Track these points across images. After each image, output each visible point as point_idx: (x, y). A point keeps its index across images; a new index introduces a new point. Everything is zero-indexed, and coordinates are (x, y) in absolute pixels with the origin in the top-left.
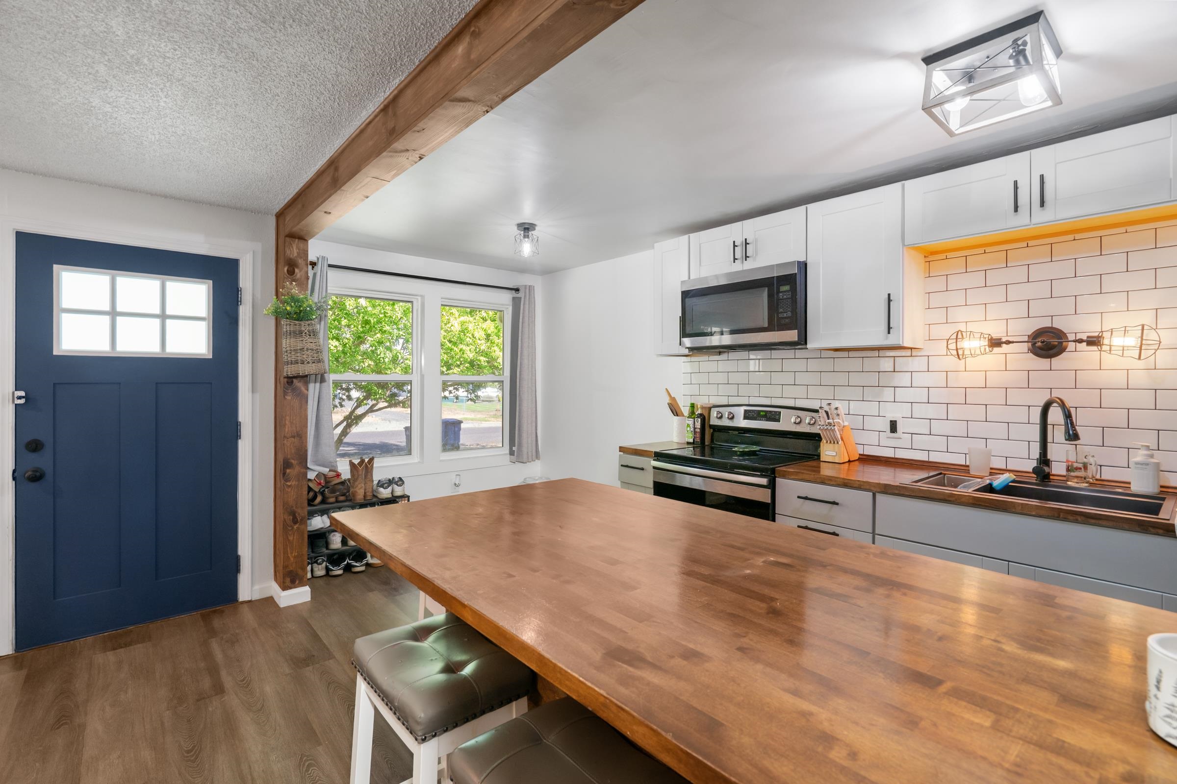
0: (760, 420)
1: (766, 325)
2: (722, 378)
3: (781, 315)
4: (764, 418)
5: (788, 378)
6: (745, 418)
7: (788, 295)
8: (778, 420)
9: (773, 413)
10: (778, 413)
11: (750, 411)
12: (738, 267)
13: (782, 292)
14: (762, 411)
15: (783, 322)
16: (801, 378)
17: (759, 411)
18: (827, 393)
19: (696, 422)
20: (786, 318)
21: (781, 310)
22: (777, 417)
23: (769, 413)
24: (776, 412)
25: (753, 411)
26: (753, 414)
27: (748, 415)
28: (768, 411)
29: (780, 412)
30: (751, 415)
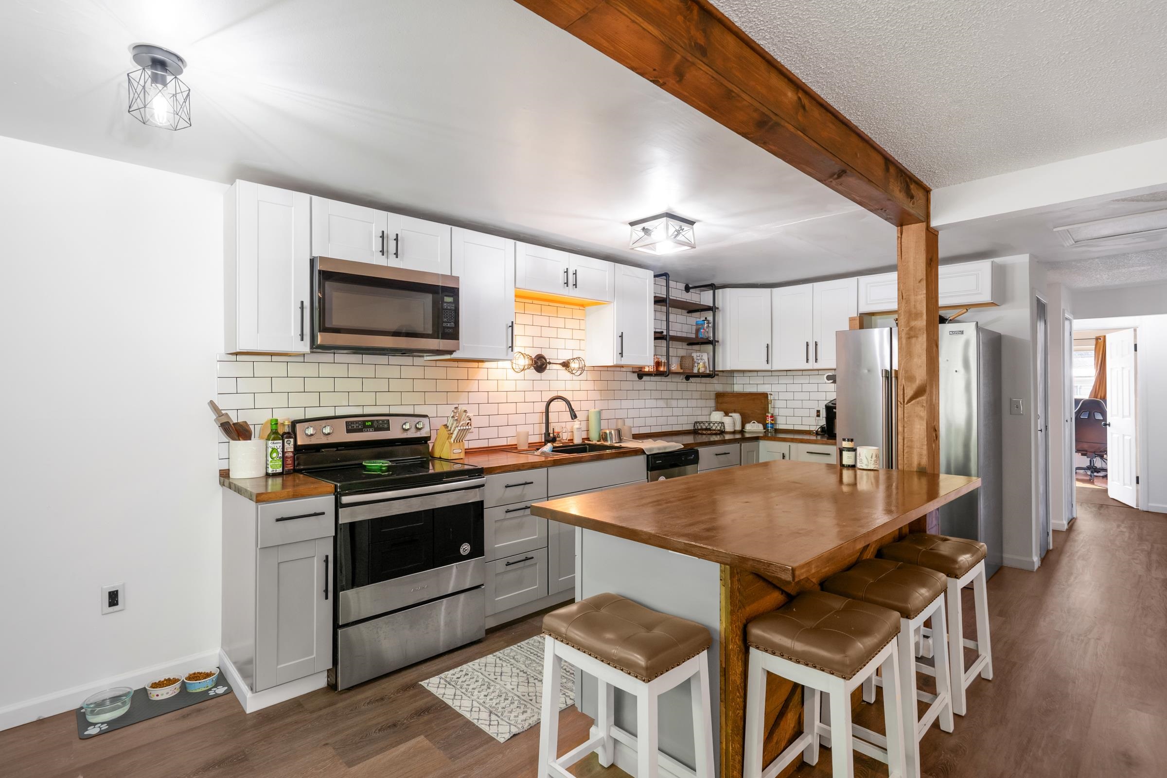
0: (367, 431)
1: (430, 332)
2: (298, 385)
3: (445, 325)
4: (371, 429)
5: (383, 385)
6: (348, 431)
7: (452, 306)
8: (388, 429)
9: (381, 422)
10: (385, 422)
11: (352, 422)
12: (380, 261)
13: (447, 302)
14: (368, 421)
15: (447, 331)
16: (395, 385)
17: (364, 422)
18: (417, 398)
19: (286, 444)
20: (448, 328)
21: (445, 320)
22: (386, 425)
23: (375, 422)
24: (383, 421)
25: (357, 422)
26: (357, 425)
27: (350, 427)
28: (374, 420)
29: (389, 420)
30: (355, 427)
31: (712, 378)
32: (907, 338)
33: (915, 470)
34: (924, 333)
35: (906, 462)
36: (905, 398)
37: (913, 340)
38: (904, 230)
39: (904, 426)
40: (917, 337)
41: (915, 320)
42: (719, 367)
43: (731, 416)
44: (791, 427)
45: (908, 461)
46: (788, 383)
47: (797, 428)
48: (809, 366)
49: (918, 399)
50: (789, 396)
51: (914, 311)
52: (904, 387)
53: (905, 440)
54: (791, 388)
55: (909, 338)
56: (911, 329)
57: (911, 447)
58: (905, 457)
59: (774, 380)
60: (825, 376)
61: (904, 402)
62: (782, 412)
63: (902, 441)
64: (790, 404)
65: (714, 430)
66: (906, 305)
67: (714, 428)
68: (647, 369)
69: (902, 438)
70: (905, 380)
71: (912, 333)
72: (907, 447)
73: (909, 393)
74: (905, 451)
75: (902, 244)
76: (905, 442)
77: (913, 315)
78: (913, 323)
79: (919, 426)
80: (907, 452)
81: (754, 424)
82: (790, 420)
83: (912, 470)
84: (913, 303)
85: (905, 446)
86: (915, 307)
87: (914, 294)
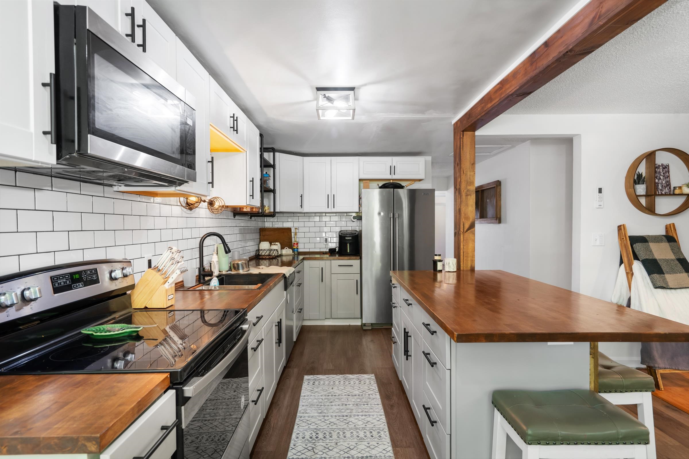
3: (187, 150)
4: (80, 284)
6: (55, 290)
7: (192, 131)
8: (97, 281)
9: (89, 272)
10: (93, 271)
11: (58, 277)
13: (188, 125)
14: (75, 273)
15: (188, 158)
17: (72, 274)
20: (189, 155)
21: (188, 145)
22: (94, 276)
23: (83, 273)
24: (91, 270)
25: (63, 276)
26: (65, 280)
27: (57, 285)
28: (82, 271)
29: (96, 269)
30: (62, 283)
31: (273, 217)
32: (465, 196)
33: (469, 269)
34: (474, 193)
35: (465, 265)
36: (465, 229)
37: (469, 197)
38: (464, 134)
39: (464, 245)
40: (471, 195)
41: (470, 186)
42: (277, 210)
43: (277, 245)
44: (307, 250)
45: (466, 265)
46: (305, 221)
47: (311, 250)
48: (329, 210)
49: (471, 230)
50: (307, 230)
51: (469, 180)
52: (464, 223)
53: (465, 253)
54: (307, 224)
55: (467, 196)
56: (468, 191)
57: (467, 257)
58: (464, 262)
59: (296, 219)
60: (352, 216)
61: (464, 231)
62: (301, 241)
63: (463, 254)
64: (307, 235)
65: (263, 256)
66: (465, 177)
67: (263, 254)
68: (245, 210)
69: (463, 252)
70: (465, 219)
71: (468, 193)
72: (466, 257)
73: (467, 226)
74: (464, 259)
75: (463, 142)
76: (464, 254)
77: (469, 183)
78: (469, 188)
79: (471, 245)
80: (465, 260)
81: (286, 249)
82: (307, 246)
83: (468, 269)
84: (469, 176)
85: (464, 256)
86: (470, 178)
87: (469, 171)
